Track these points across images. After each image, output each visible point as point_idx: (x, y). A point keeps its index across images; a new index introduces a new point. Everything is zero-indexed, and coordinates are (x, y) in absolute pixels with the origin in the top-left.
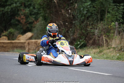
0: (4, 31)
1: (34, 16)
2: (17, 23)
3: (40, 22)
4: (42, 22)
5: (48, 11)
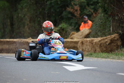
1: (93, 7)
2: (70, 16)
4: (102, 15)
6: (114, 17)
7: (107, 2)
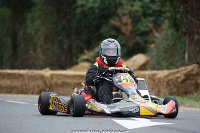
0: (86, 52)
1: (152, 19)
2: (113, 33)
3: (164, 33)
4: (170, 32)
5: (181, 7)
6: (192, 37)
7: (181, 10)
